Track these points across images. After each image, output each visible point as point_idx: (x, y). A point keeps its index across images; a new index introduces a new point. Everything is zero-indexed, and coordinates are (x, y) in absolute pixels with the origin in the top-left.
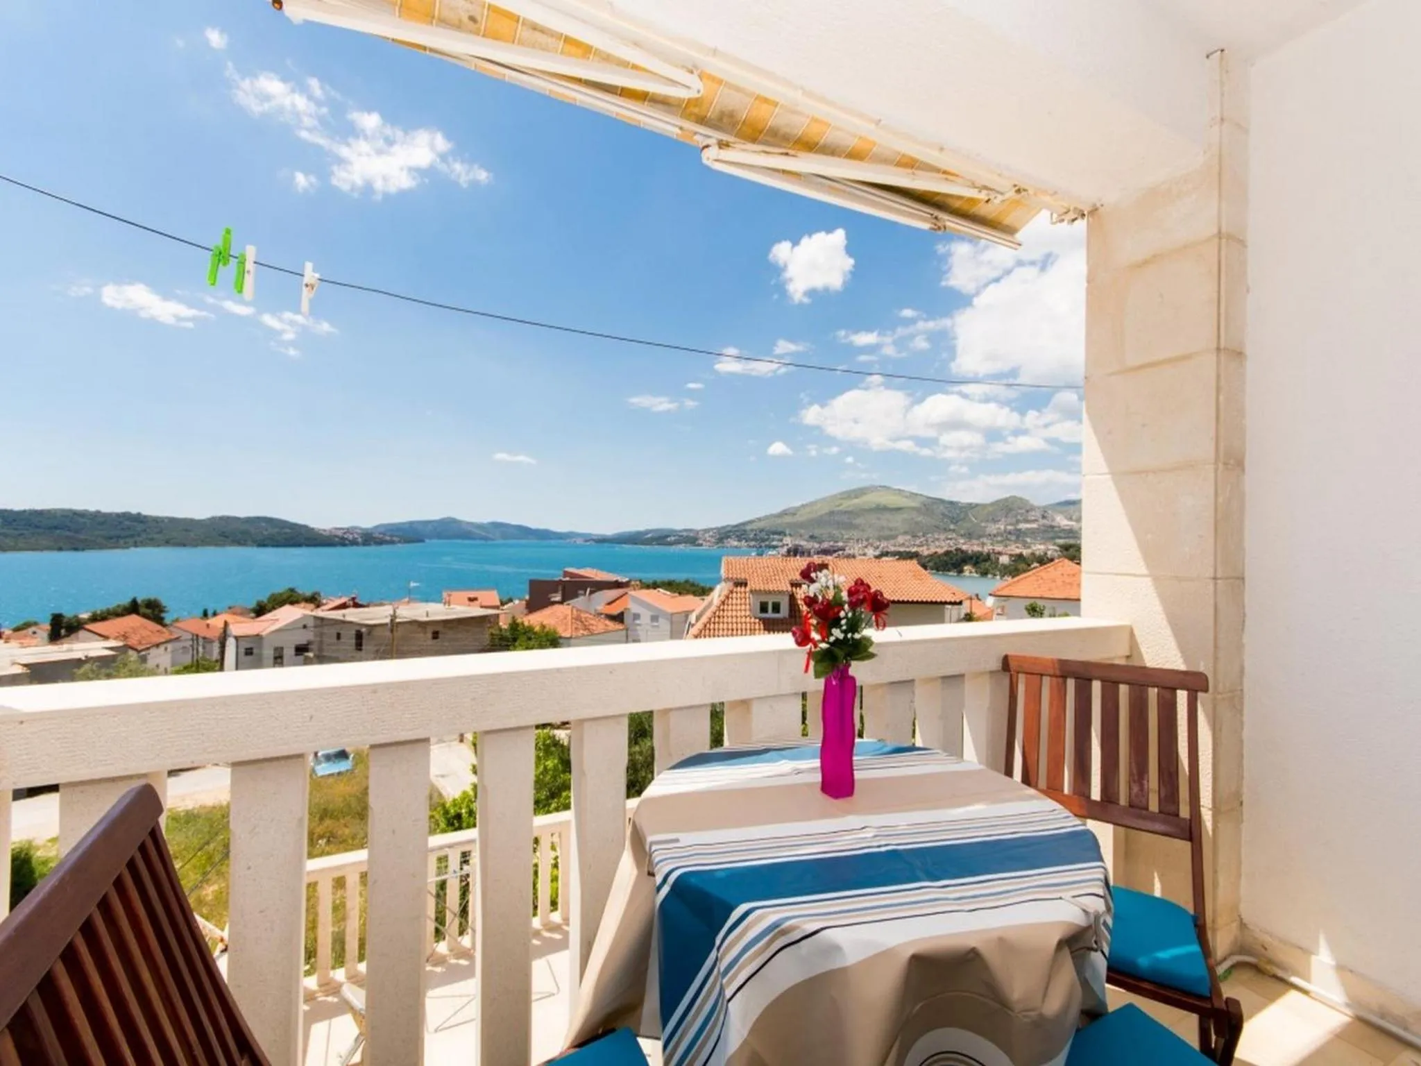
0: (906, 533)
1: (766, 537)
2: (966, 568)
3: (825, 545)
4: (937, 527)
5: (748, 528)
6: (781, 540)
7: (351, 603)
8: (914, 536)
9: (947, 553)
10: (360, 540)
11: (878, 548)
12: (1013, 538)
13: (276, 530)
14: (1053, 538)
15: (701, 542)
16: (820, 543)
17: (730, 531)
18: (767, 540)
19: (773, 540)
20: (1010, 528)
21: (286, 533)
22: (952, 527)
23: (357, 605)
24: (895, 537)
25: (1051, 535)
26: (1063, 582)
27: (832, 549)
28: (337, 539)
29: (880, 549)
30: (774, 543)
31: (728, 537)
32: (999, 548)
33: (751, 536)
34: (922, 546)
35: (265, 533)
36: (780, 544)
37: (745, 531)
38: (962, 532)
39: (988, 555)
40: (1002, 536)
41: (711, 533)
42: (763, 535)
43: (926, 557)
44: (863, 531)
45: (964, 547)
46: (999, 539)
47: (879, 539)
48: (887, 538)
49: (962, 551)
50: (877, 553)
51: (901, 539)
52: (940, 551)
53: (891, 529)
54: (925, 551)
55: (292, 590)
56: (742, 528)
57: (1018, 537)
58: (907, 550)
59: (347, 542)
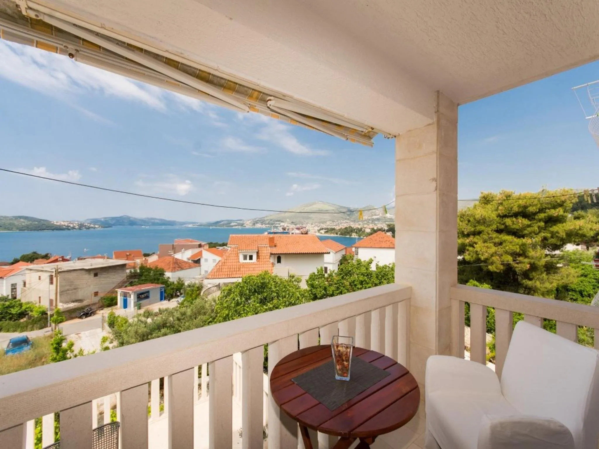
0: (330, 220)
1: (273, 223)
2: (353, 234)
3: (298, 226)
4: (342, 218)
5: (266, 219)
6: (280, 224)
7: (61, 259)
8: (333, 222)
9: (346, 228)
10: (77, 227)
11: (319, 226)
12: (370, 222)
13: (30, 222)
14: (385, 222)
15: (245, 225)
16: (296, 225)
17: (258, 221)
18: (274, 224)
19: (276, 224)
20: (370, 218)
21: (35, 224)
22: (348, 217)
23: (64, 260)
24: (325, 222)
25: (384, 221)
26: (380, 240)
27: (300, 227)
28: (64, 227)
29: (320, 227)
30: (277, 225)
31: (257, 223)
32: (365, 226)
33: (267, 222)
34: (337, 225)
35: (23, 224)
36: (279, 225)
37: (265, 220)
38: (352, 220)
39: (361, 229)
40: (367, 221)
41: (250, 222)
42: (272, 222)
43: (337, 230)
44: (313, 220)
45: (352, 226)
46: (366, 222)
47: (320, 223)
48: (323, 223)
49: (351, 228)
50: (319, 229)
51: (328, 223)
52: (343, 227)
53: (325, 219)
54: (337, 228)
55: (35, 253)
56: (263, 219)
57: (372, 221)
58: (331, 227)
59: (69, 228)
